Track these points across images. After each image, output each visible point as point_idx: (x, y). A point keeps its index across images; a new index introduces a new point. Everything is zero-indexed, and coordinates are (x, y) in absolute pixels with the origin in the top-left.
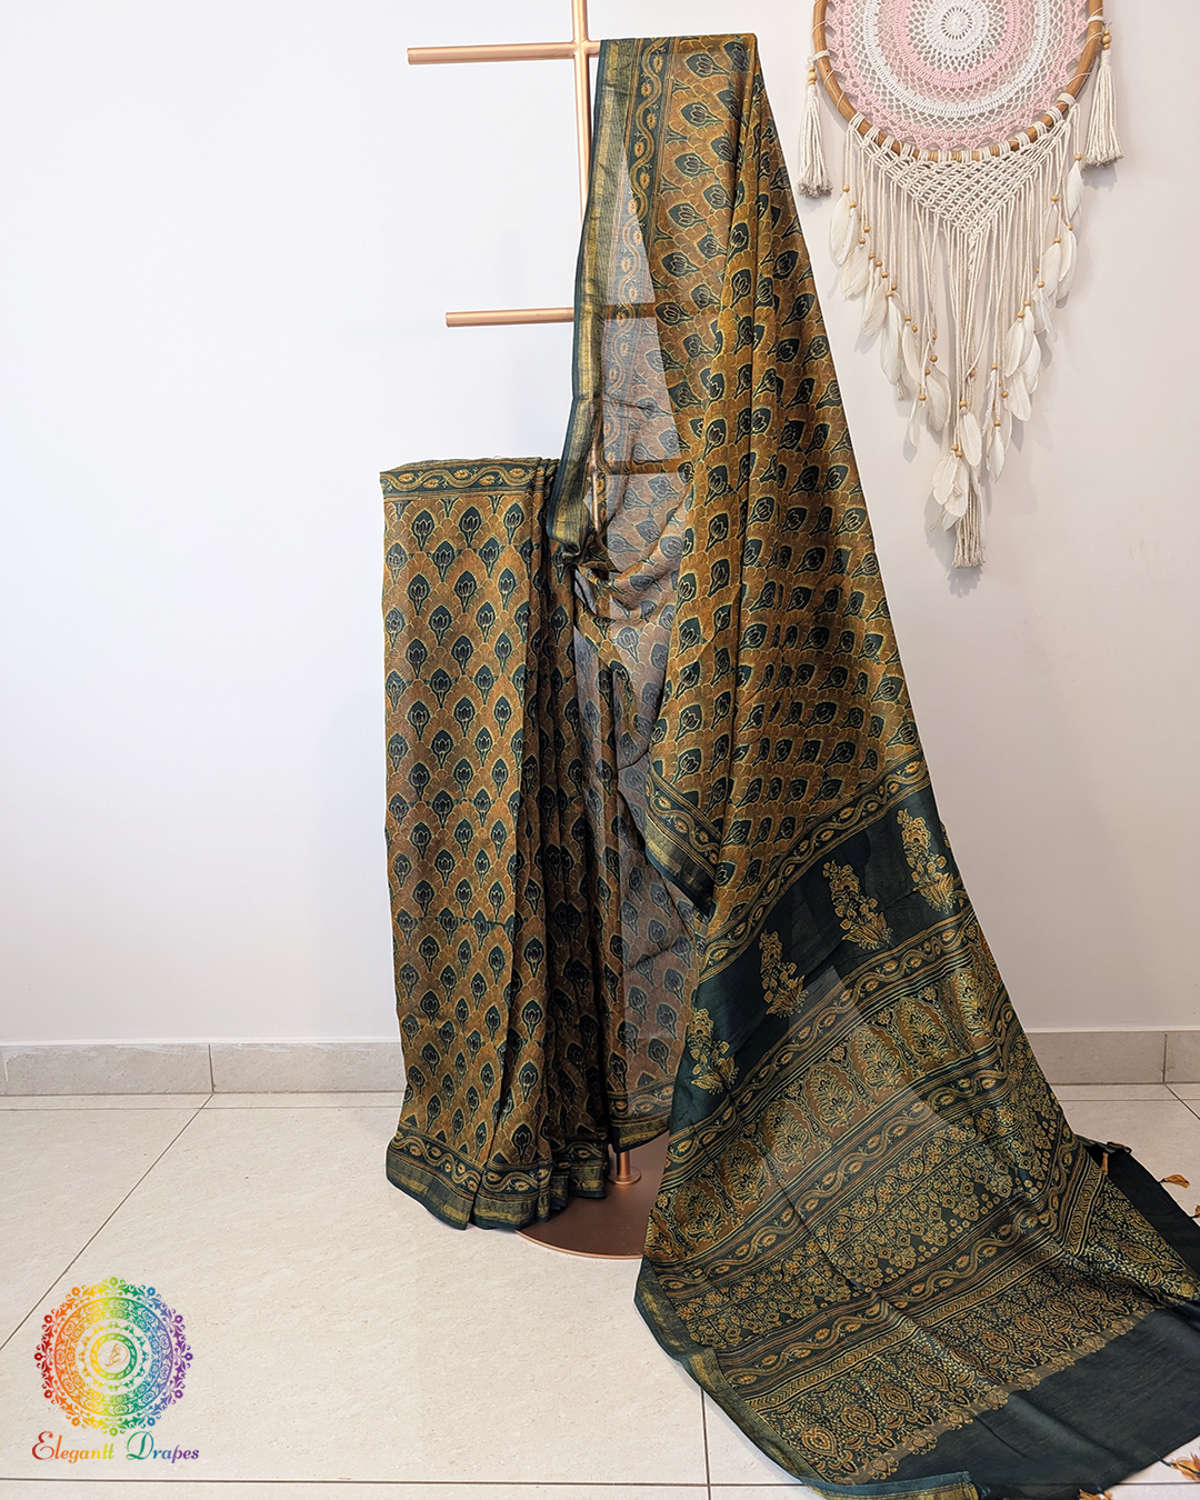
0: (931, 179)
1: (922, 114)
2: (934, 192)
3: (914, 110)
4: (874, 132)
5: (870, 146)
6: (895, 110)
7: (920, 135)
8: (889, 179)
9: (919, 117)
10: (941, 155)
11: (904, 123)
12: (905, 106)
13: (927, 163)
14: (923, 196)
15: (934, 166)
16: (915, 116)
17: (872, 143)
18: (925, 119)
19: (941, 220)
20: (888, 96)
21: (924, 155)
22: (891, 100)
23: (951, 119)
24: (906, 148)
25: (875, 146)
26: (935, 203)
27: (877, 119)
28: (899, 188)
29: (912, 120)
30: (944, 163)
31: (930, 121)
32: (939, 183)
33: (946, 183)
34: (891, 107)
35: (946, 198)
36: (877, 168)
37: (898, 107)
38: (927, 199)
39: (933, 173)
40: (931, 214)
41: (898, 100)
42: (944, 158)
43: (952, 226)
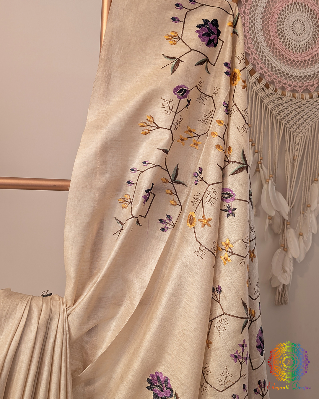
0: (282, 105)
1: (279, 70)
2: (283, 112)
3: (275, 68)
4: (257, 75)
5: (255, 82)
6: (267, 65)
7: (277, 81)
8: (262, 101)
9: (278, 72)
10: (288, 94)
11: (270, 73)
12: (271, 64)
13: (282, 97)
14: (278, 113)
15: (285, 99)
16: (276, 71)
17: (256, 81)
18: (280, 73)
19: (285, 126)
20: (264, 58)
21: (279, 92)
22: (265, 60)
23: (292, 76)
24: (271, 87)
25: (257, 82)
26: (283, 118)
27: (258, 69)
28: (266, 107)
29: (274, 72)
30: (289, 98)
31: (282, 74)
32: (286, 108)
33: (289, 108)
34: (265, 64)
35: (288, 116)
36: (257, 94)
37: (268, 64)
38: (279, 115)
39: (284, 102)
40: (280, 122)
41: (268, 61)
42: (289, 95)
43: (289, 130)
